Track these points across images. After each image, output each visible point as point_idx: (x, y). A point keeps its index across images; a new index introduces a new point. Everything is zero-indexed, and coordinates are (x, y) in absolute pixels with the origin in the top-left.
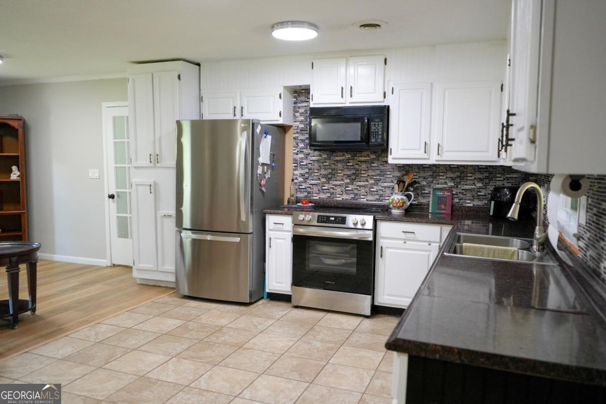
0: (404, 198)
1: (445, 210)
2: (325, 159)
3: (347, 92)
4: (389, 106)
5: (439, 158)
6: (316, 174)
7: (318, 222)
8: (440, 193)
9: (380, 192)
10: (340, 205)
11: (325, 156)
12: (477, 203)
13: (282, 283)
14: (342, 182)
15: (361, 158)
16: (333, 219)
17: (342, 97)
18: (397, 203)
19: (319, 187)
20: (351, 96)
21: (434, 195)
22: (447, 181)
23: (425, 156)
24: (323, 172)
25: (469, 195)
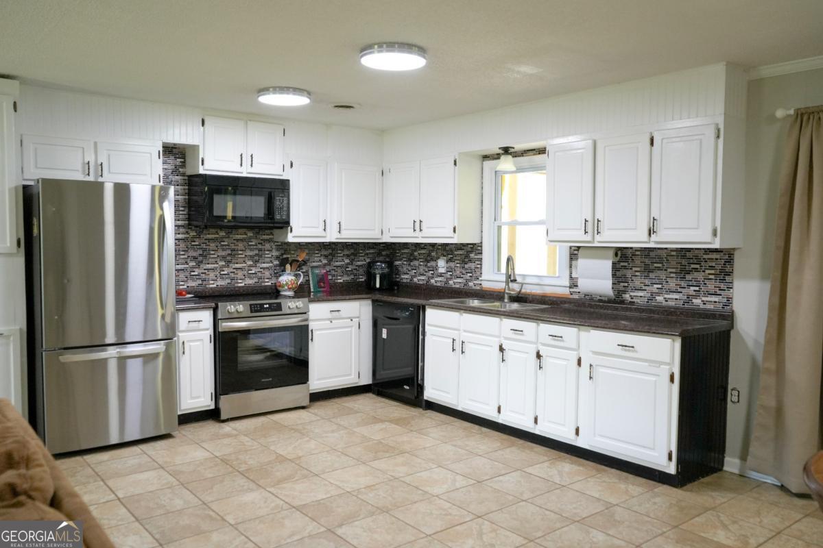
0: (293, 278)
1: (324, 287)
2: (194, 237)
3: (246, 160)
4: (288, 181)
5: (339, 236)
6: (182, 257)
7: (252, 312)
8: (317, 271)
9: (260, 274)
10: (216, 294)
11: (193, 234)
12: (346, 278)
13: (198, 397)
14: (216, 265)
15: (237, 236)
16: (268, 306)
17: (241, 165)
18: (292, 284)
19: (187, 274)
20: (252, 166)
21: (313, 273)
22: (322, 258)
23: (323, 234)
24: (192, 253)
25: (339, 270)
